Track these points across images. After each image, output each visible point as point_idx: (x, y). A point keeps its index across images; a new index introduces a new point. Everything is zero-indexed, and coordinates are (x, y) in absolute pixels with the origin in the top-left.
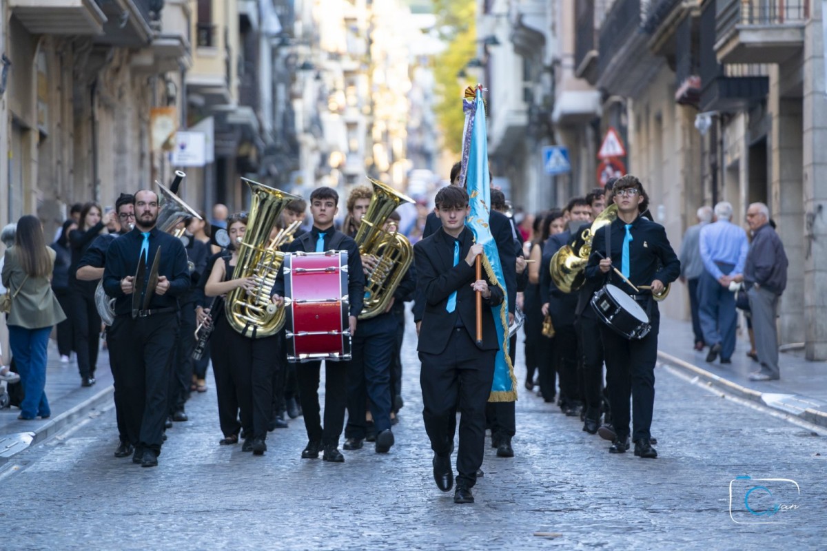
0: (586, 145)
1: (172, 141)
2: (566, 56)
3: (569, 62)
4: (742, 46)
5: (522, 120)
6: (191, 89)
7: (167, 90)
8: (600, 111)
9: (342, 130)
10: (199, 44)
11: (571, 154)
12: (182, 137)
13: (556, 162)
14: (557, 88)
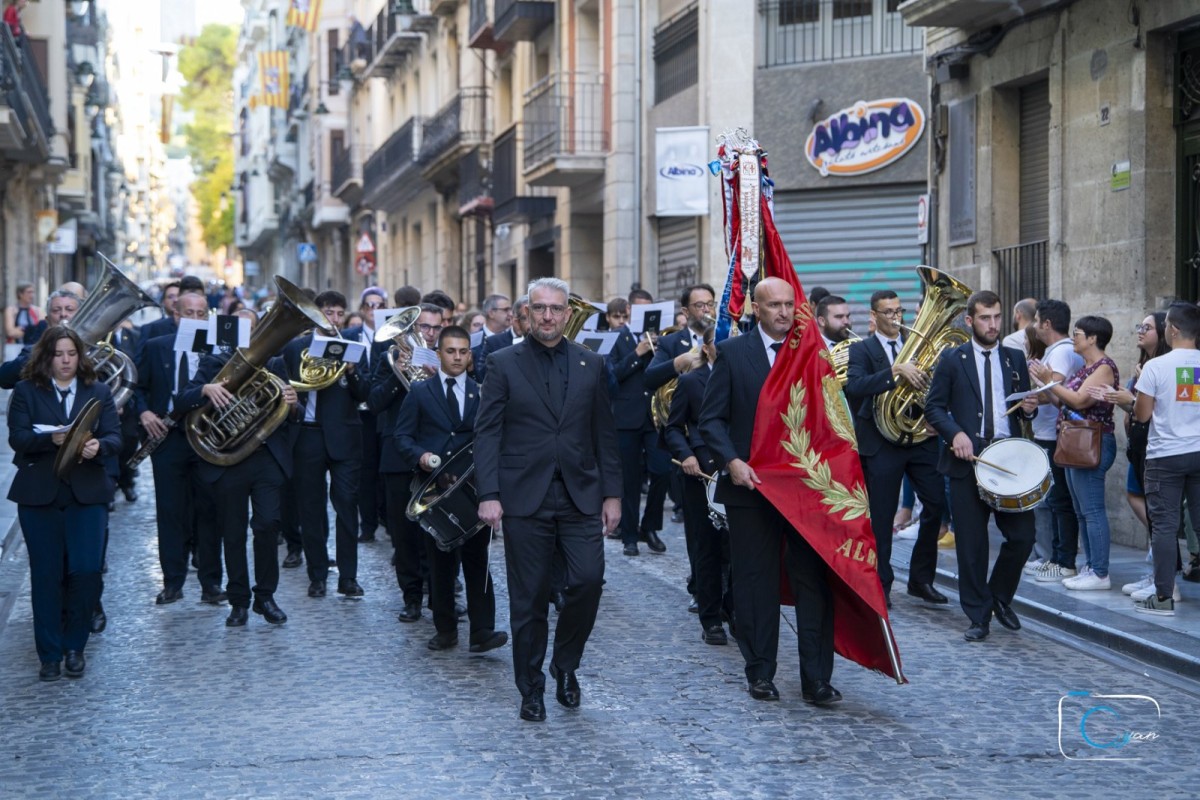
0: (332, 242)
1: (52, 235)
3: (327, 186)
4: (556, 171)
5: (274, 225)
6: (61, 198)
7: (46, 198)
8: (349, 221)
9: (138, 229)
11: (320, 248)
12: (57, 232)
13: (307, 254)
14: (316, 204)
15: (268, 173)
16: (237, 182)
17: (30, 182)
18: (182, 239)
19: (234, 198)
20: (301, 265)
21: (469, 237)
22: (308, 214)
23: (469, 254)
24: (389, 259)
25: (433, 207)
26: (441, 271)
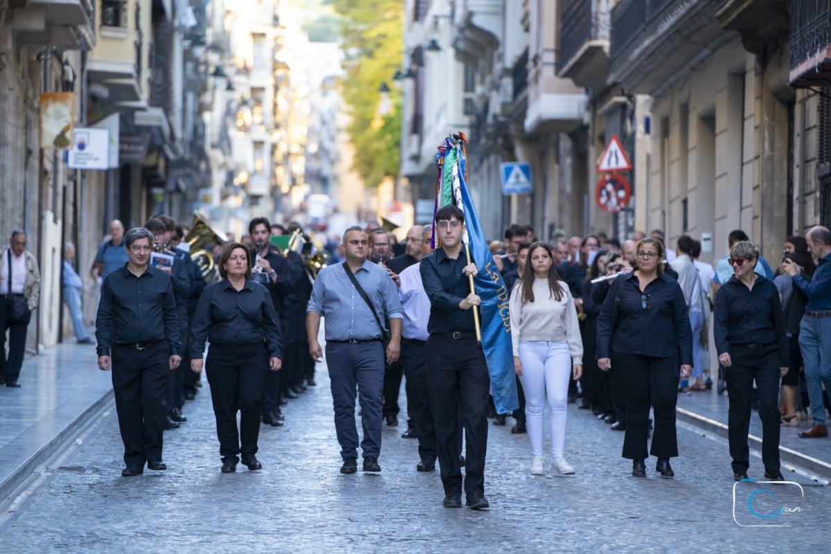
1: (68, 135)
2: (547, 50)
3: (550, 58)
6: (94, 78)
7: (63, 72)
8: (587, 118)
9: (249, 149)
10: (104, 23)
11: (537, 172)
12: (80, 134)
13: (515, 181)
14: (531, 91)
15: (454, 45)
16: (406, 63)
17: (23, 38)
18: (327, 171)
19: (402, 94)
20: (506, 200)
21: (806, 130)
22: (518, 109)
23: (806, 161)
24: (656, 180)
25: (739, 77)
26: (750, 197)
